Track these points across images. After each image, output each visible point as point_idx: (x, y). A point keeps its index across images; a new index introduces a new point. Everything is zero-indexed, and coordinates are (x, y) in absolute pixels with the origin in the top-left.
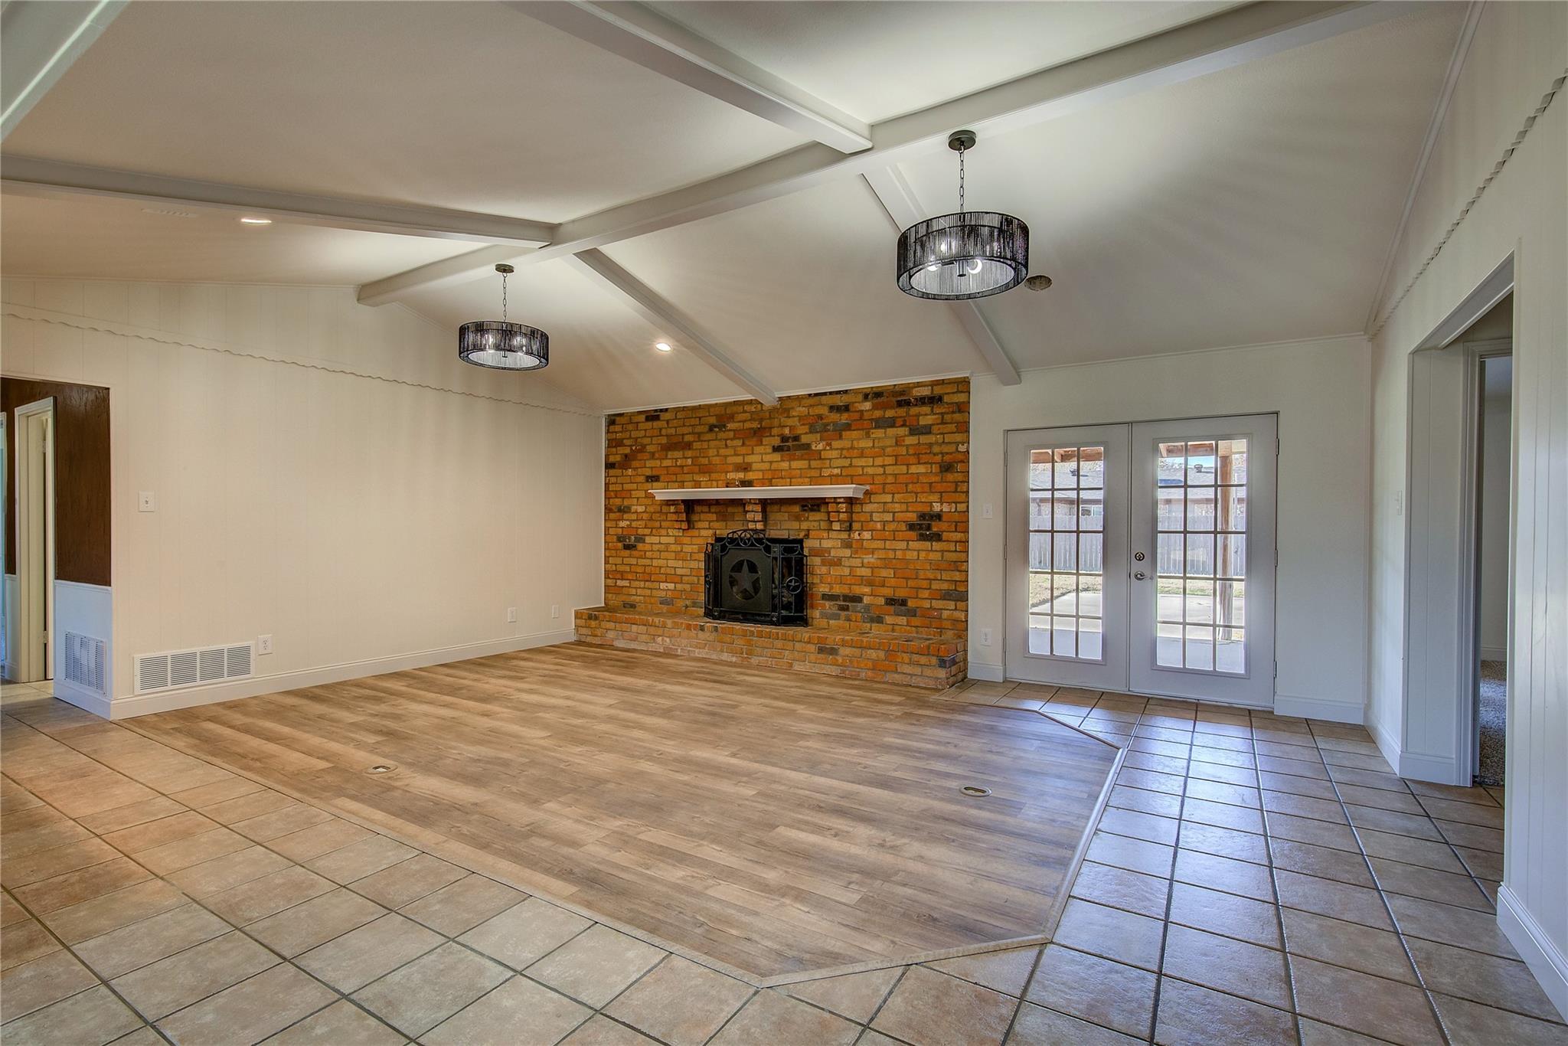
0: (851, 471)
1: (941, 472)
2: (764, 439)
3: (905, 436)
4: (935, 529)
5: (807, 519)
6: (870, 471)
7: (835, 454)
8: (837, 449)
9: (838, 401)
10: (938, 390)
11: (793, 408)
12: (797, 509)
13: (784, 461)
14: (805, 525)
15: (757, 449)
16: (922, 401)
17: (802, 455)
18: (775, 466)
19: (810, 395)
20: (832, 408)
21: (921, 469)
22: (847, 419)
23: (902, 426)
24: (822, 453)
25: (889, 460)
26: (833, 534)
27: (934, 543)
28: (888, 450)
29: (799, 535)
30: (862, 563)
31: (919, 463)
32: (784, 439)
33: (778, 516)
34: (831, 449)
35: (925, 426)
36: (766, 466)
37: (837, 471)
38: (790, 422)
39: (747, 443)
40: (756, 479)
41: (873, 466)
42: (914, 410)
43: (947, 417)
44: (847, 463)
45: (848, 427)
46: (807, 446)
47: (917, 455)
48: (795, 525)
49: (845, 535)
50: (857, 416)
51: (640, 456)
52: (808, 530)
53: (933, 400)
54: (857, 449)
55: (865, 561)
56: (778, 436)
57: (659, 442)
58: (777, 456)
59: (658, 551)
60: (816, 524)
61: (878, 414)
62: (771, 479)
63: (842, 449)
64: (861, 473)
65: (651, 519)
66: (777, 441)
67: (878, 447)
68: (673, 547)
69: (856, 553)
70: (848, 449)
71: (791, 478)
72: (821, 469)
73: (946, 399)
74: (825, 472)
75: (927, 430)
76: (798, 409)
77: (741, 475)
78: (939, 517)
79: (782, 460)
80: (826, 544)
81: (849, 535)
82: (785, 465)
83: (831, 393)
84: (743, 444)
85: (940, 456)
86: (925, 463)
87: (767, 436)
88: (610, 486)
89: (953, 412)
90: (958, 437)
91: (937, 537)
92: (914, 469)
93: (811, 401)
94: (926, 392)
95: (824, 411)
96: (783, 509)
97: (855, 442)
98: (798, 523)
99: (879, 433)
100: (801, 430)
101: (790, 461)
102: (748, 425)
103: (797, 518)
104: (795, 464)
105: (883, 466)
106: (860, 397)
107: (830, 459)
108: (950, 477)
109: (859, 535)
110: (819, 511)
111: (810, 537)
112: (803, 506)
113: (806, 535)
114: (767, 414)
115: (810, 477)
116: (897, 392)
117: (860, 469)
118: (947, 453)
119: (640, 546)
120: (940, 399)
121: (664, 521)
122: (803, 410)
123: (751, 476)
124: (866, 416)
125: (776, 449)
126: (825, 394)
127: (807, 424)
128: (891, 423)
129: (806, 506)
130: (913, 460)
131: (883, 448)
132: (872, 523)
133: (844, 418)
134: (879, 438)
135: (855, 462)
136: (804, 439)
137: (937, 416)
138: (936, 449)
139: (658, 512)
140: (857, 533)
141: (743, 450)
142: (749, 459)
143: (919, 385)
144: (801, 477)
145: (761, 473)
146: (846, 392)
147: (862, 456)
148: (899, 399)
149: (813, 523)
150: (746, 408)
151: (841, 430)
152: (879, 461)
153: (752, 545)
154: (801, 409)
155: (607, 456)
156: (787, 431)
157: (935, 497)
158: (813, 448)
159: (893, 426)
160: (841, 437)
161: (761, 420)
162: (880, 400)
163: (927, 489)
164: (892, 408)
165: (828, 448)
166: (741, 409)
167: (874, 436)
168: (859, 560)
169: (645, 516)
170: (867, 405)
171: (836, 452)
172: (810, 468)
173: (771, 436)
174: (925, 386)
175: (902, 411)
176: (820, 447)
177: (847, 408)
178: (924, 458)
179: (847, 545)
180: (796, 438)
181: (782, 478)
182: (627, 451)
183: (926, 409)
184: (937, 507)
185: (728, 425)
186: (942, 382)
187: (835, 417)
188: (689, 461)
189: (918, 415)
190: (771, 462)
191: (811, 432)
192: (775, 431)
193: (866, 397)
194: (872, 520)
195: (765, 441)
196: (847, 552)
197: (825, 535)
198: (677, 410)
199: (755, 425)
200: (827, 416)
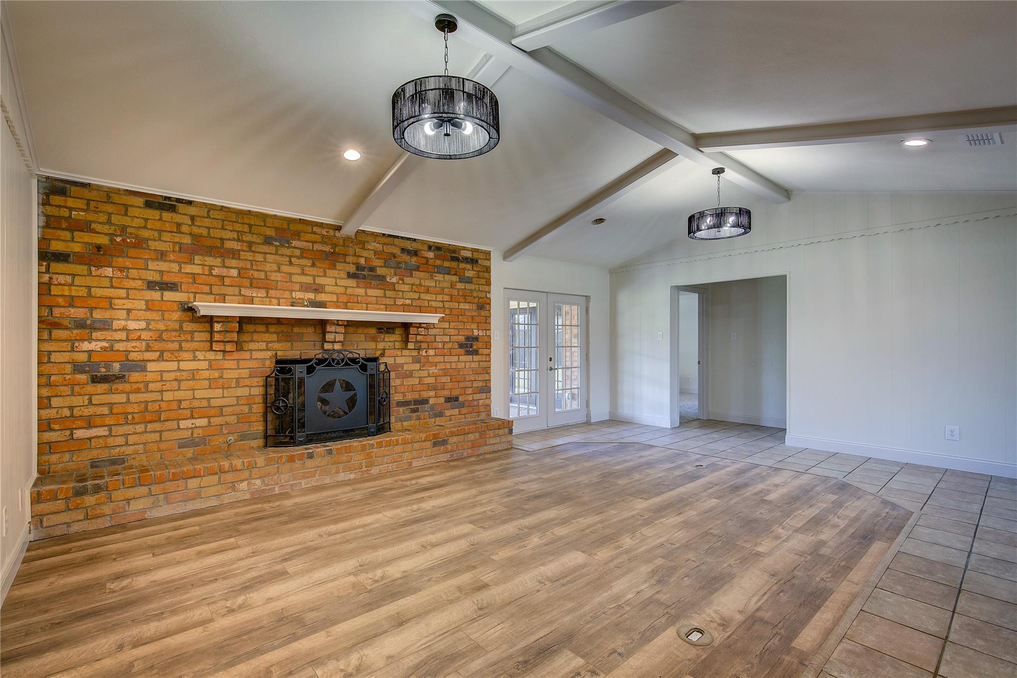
0: (418, 303)
1: (478, 309)
2: (337, 264)
3: (457, 282)
4: (475, 347)
5: (383, 341)
6: (434, 304)
7: (406, 288)
8: (408, 284)
9: (409, 245)
10: (476, 255)
11: (368, 242)
12: (373, 331)
13: (359, 287)
14: (381, 346)
15: (330, 272)
16: (467, 260)
17: (378, 285)
18: (349, 291)
19: (384, 235)
20: (403, 250)
21: (467, 306)
22: (415, 262)
23: (455, 275)
24: (396, 285)
25: (447, 298)
26: (406, 352)
27: (474, 356)
28: (446, 290)
29: (375, 354)
30: (429, 374)
31: (465, 302)
32: (359, 267)
33: (355, 337)
34: (404, 283)
35: (468, 277)
36: (342, 290)
37: (408, 302)
38: (365, 254)
39: (317, 264)
40: (330, 302)
41: (436, 300)
42: (462, 265)
43: (481, 274)
44: (416, 296)
45: (417, 269)
46: (382, 278)
47: (464, 296)
48: (372, 345)
49: (415, 353)
50: (423, 261)
51: (133, 252)
52: (384, 350)
53: (473, 261)
54: (424, 286)
55: (431, 372)
56: (353, 264)
57: (177, 240)
58: (352, 282)
59: (176, 380)
60: (391, 344)
61: (438, 262)
62: (347, 303)
63: (413, 285)
64: (427, 305)
65: (160, 339)
66: (352, 269)
67: (439, 287)
68: (206, 374)
69: (424, 366)
70: (417, 285)
71: (367, 304)
72: (395, 298)
73: (480, 262)
74: (400, 302)
75: (469, 281)
76: (373, 244)
77: (311, 296)
78: (476, 339)
79: (358, 287)
80: (400, 360)
81: (419, 352)
82: (361, 291)
83: (402, 238)
84: (313, 265)
85: (477, 299)
86: (469, 302)
87: (341, 262)
88: (53, 287)
89: (484, 272)
90: (487, 288)
91: (476, 352)
92: (462, 306)
93: (384, 240)
94: (468, 254)
95: (397, 251)
96: (360, 330)
97: (422, 281)
98: (374, 343)
99: (439, 277)
100: (377, 263)
101: (366, 288)
102: (317, 247)
103: (374, 339)
104: (371, 292)
105: (443, 301)
106: (426, 247)
107: (403, 292)
108: (483, 313)
109: (426, 352)
110: (393, 333)
111: (386, 355)
112: (379, 329)
113: (381, 354)
114: (341, 242)
115: (384, 305)
116: (451, 250)
117: (427, 302)
118: (481, 298)
119: (135, 376)
120: (477, 261)
121: (186, 341)
122: (379, 247)
123: (322, 297)
124: (430, 262)
125: (350, 276)
126: (397, 237)
127: (382, 259)
128: (448, 272)
129: (382, 329)
130: (462, 300)
131: (443, 289)
132: (435, 343)
133: (414, 260)
134: (439, 281)
135: (423, 296)
136: (380, 271)
137: (475, 272)
138: (475, 294)
139: (176, 331)
140: (424, 351)
141: (313, 271)
142: (320, 281)
143: (464, 248)
144: (377, 304)
145: (335, 296)
146: (415, 240)
147: (427, 291)
148: (453, 255)
149: (389, 344)
150: (315, 229)
151: (411, 270)
152: (440, 298)
153: (347, 364)
154: (375, 244)
155: (42, 240)
156: (362, 261)
157: (474, 326)
158: (388, 280)
159: (449, 274)
160: (411, 276)
161: (334, 246)
162: (440, 253)
163: (470, 320)
164: (447, 260)
165: (401, 282)
166: (309, 229)
167: (436, 278)
168: (426, 372)
169: (145, 335)
170: (431, 255)
171: (408, 286)
172: (385, 296)
173: (345, 262)
174: (468, 250)
175: (454, 264)
176: (394, 280)
177: (415, 253)
178: (469, 299)
179: (416, 360)
180: (372, 269)
181: (358, 303)
182: (103, 240)
183: (469, 266)
184: (476, 333)
185: (294, 242)
186: (477, 251)
187: (405, 257)
188: (234, 273)
189: (464, 269)
190: (346, 287)
191: (385, 266)
192: (350, 259)
193: (430, 248)
194: (435, 341)
195: (339, 266)
196: (417, 366)
197: (399, 353)
198: (210, 208)
199: (327, 248)
200: (399, 256)
